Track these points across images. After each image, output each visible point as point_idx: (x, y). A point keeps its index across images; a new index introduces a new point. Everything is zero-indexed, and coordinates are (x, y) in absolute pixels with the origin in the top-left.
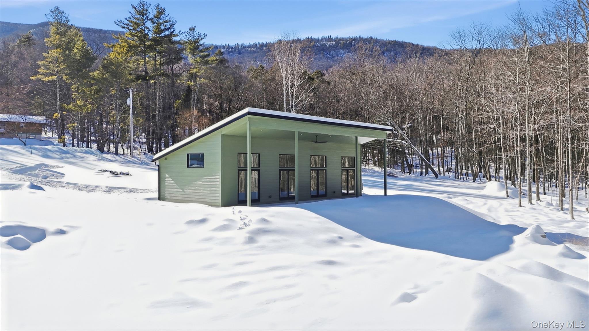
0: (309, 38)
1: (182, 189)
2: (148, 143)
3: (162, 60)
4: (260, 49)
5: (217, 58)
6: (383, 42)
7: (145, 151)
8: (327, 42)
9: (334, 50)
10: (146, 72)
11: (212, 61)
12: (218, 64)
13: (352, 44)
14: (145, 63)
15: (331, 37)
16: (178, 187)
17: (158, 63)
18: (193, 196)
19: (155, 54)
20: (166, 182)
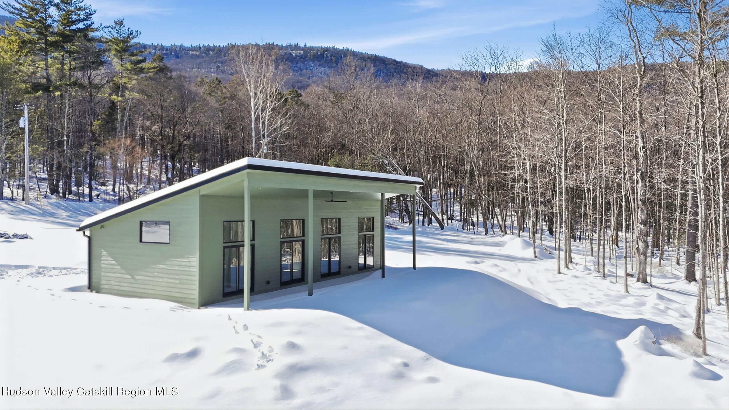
0: (270, 43)
1: (130, 275)
2: (52, 181)
3: (73, 63)
4: (205, 53)
5: (156, 64)
6: (362, 56)
7: (47, 192)
8: (293, 50)
9: (303, 62)
10: (48, 80)
11: (149, 69)
12: (156, 73)
13: (324, 56)
14: (47, 66)
15: (299, 45)
16: (123, 271)
17: (67, 67)
18: (150, 287)
19: (62, 54)
20: (102, 262)
